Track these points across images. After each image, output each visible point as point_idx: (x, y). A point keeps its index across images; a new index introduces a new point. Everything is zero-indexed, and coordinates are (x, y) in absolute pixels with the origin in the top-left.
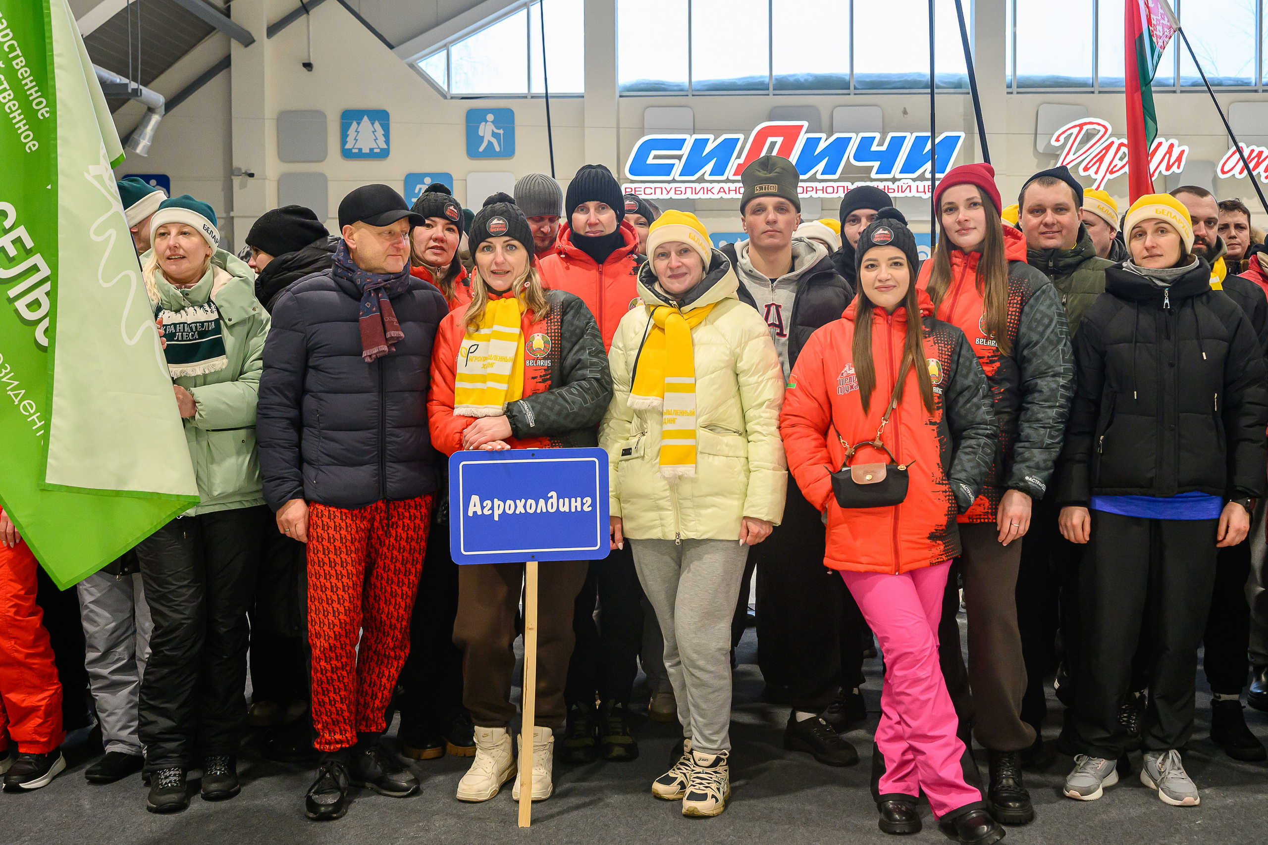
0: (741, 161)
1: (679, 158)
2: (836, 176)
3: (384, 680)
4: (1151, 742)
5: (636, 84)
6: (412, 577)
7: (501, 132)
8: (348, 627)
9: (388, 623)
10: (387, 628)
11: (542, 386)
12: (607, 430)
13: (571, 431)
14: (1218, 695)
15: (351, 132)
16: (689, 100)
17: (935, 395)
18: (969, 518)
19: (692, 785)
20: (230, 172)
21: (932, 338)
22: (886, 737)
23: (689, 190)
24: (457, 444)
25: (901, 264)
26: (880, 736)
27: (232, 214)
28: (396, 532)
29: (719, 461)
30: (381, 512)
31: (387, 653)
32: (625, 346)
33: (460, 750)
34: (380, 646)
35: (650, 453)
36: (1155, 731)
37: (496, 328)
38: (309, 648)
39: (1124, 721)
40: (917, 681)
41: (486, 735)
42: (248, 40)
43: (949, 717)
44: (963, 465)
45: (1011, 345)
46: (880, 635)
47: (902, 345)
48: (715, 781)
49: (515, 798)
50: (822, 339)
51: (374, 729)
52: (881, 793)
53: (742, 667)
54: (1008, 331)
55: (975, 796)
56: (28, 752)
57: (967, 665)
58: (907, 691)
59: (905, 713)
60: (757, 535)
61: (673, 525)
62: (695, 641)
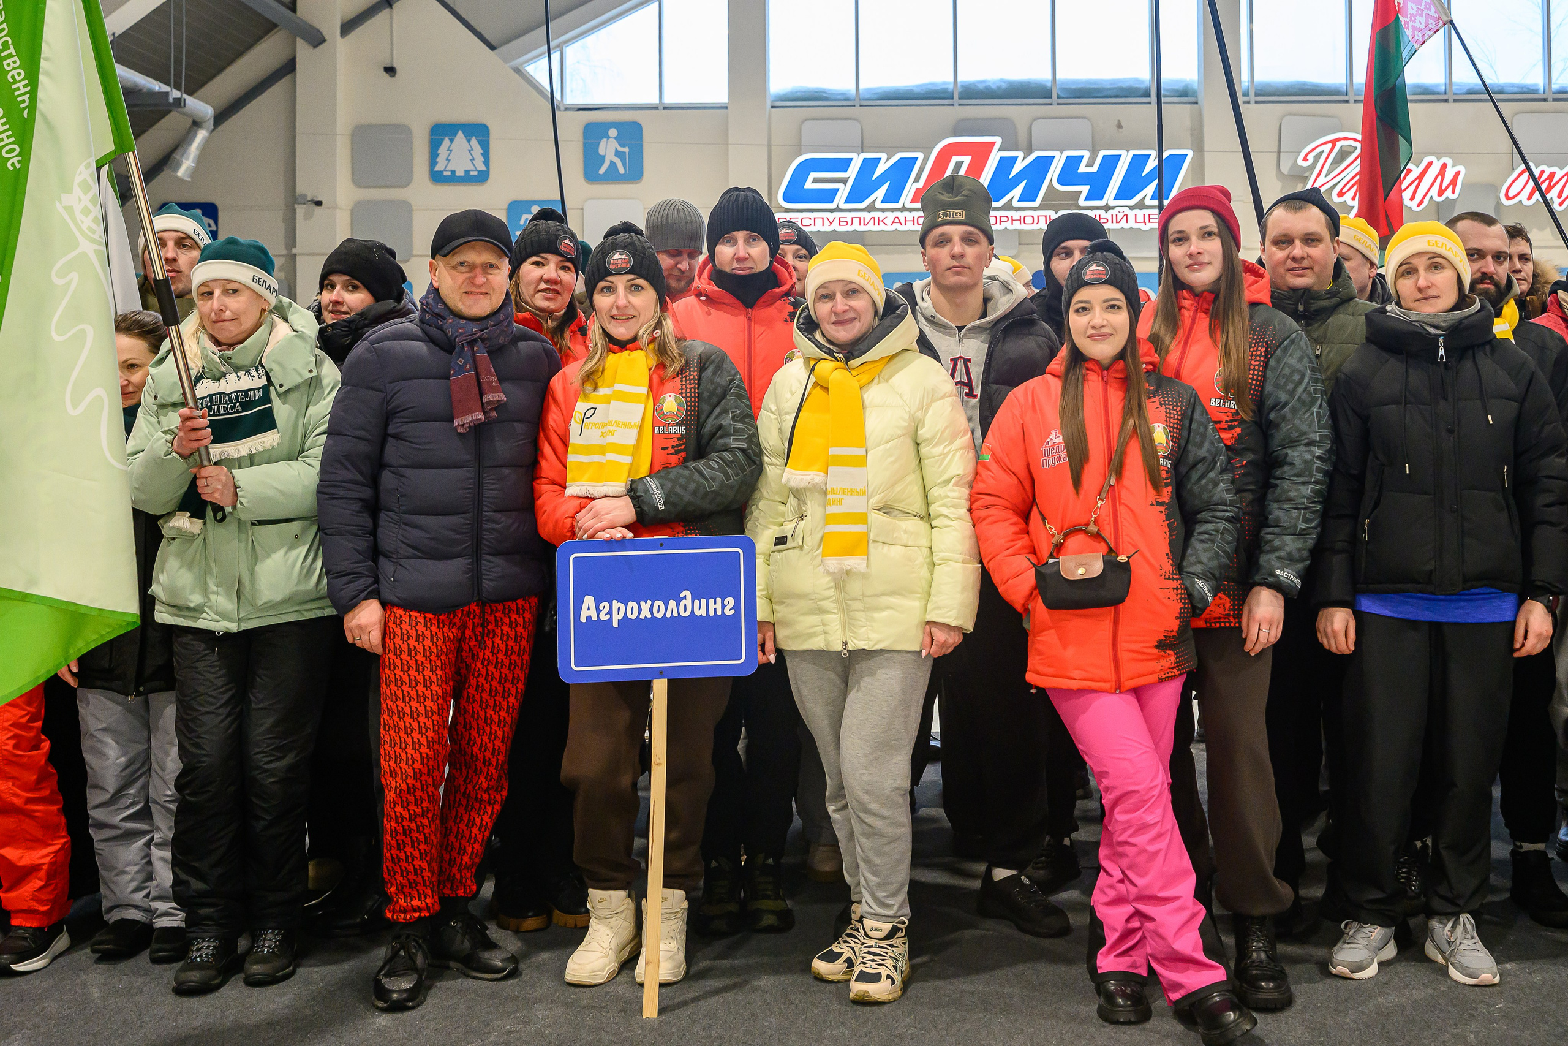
0: (920, 185)
1: (844, 181)
2: (1037, 203)
3: (475, 831)
4: (1437, 904)
5: (791, 92)
6: (512, 700)
7: (626, 150)
8: (431, 763)
9: (481, 757)
10: (479, 765)
11: (674, 459)
12: (756, 513)
13: (711, 515)
14: (1518, 844)
15: (443, 151)
16: (857, 111)
17: (1162, 468)
18: (1206, 622)
19: (862, 963)
20: (293, 200)
21: (1157, 398)
22: (1106, 899)
23: (856, 221)
24: (568, 531)
25: (1119, 308)
26: (1098, 898)
27: (294, 251)
28: (493, 642)
29: (896, 552)
30: (474, 617)
31: (479, 796)
32: (778, 409)
33: (570, 920)
34: (470, 787)
35: (811, 541)
36: (1443, 889)
37: (618, 387)
38: (381, 789)
39: (1403, 878)
40: (1144, 827)
41: (602, 900)
42: (317, 39)
43: (1184, 874)
44: (1198, 557)
45: (1254, 407)
46: (1097, 769)
47: (1120, 407)
48: (891, 957)
49: (638, 980)
50: (1022, 400)
51: (461, 893)
52: (1100, 971)
53: (923, 812)
54: (1251, 389)
55: (1218, 975)
56: (24, 924)
57: (1205, 808)
58: (1131, 840)
59: (1130, 867)
60: (944, 645)
61: (838, 632)
62: (866, 778)
